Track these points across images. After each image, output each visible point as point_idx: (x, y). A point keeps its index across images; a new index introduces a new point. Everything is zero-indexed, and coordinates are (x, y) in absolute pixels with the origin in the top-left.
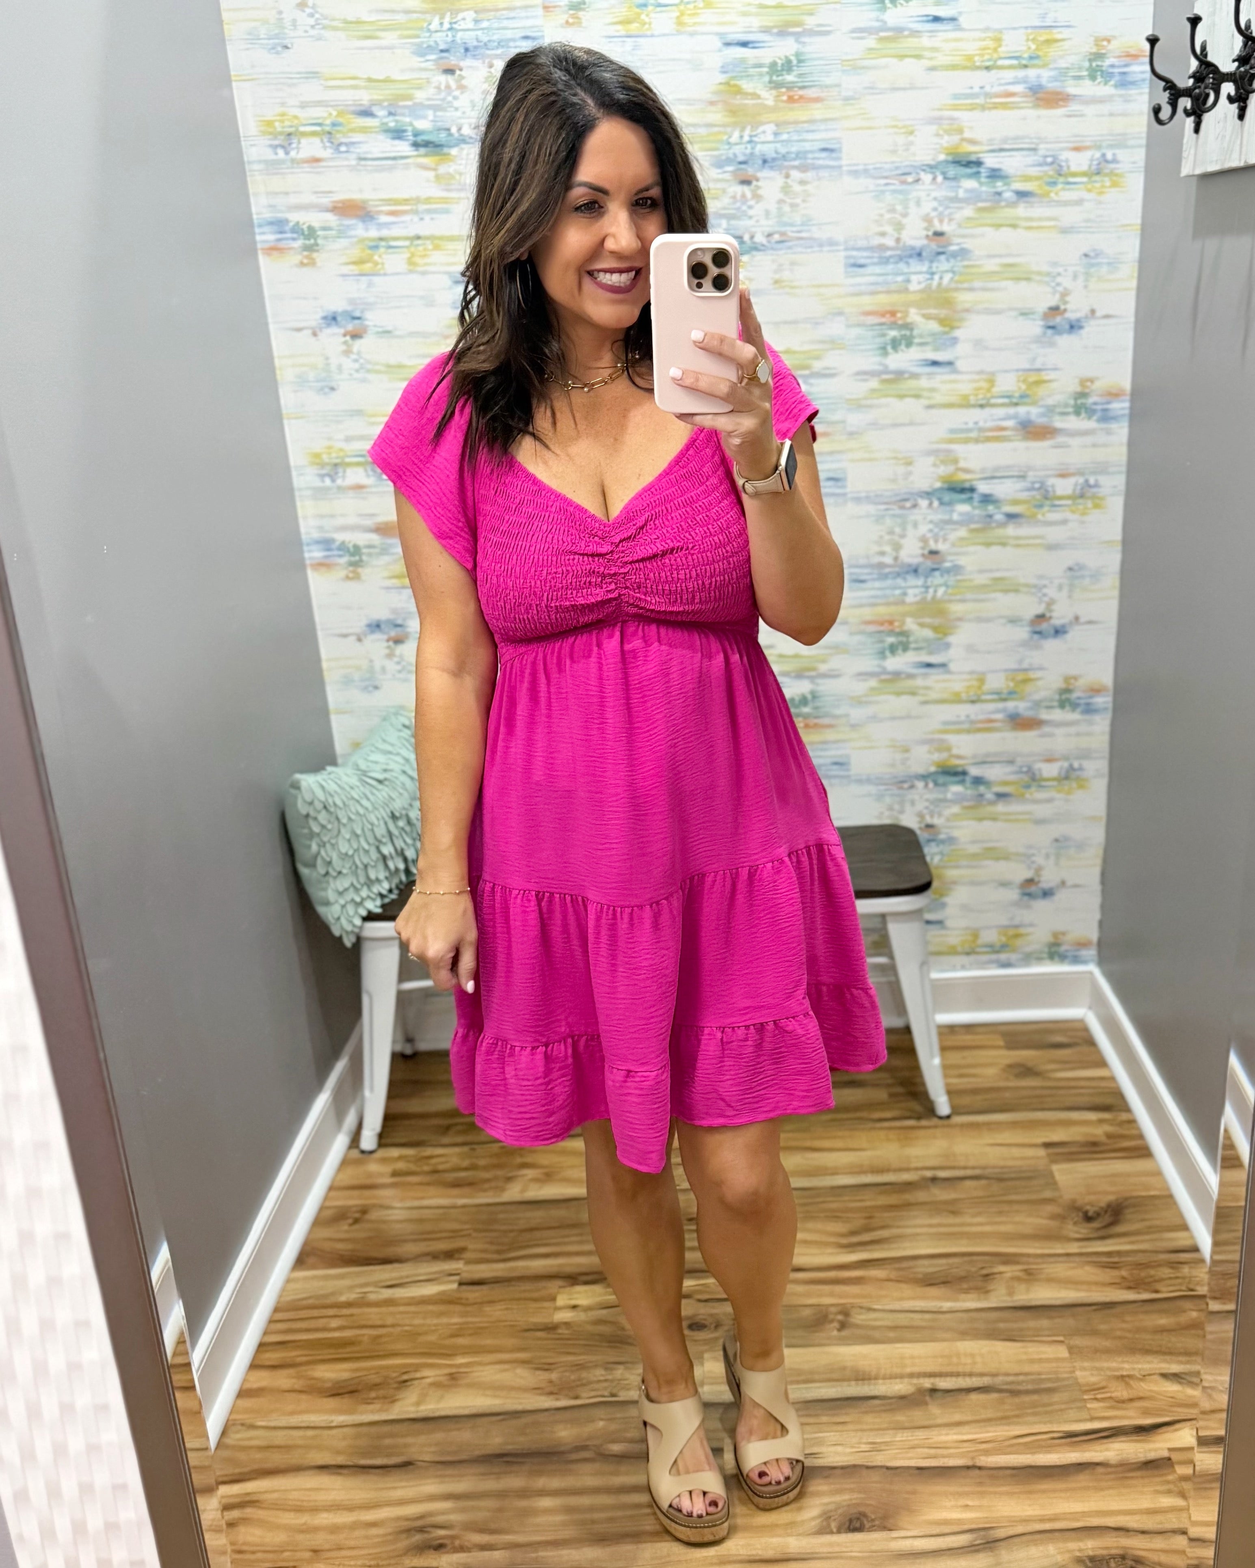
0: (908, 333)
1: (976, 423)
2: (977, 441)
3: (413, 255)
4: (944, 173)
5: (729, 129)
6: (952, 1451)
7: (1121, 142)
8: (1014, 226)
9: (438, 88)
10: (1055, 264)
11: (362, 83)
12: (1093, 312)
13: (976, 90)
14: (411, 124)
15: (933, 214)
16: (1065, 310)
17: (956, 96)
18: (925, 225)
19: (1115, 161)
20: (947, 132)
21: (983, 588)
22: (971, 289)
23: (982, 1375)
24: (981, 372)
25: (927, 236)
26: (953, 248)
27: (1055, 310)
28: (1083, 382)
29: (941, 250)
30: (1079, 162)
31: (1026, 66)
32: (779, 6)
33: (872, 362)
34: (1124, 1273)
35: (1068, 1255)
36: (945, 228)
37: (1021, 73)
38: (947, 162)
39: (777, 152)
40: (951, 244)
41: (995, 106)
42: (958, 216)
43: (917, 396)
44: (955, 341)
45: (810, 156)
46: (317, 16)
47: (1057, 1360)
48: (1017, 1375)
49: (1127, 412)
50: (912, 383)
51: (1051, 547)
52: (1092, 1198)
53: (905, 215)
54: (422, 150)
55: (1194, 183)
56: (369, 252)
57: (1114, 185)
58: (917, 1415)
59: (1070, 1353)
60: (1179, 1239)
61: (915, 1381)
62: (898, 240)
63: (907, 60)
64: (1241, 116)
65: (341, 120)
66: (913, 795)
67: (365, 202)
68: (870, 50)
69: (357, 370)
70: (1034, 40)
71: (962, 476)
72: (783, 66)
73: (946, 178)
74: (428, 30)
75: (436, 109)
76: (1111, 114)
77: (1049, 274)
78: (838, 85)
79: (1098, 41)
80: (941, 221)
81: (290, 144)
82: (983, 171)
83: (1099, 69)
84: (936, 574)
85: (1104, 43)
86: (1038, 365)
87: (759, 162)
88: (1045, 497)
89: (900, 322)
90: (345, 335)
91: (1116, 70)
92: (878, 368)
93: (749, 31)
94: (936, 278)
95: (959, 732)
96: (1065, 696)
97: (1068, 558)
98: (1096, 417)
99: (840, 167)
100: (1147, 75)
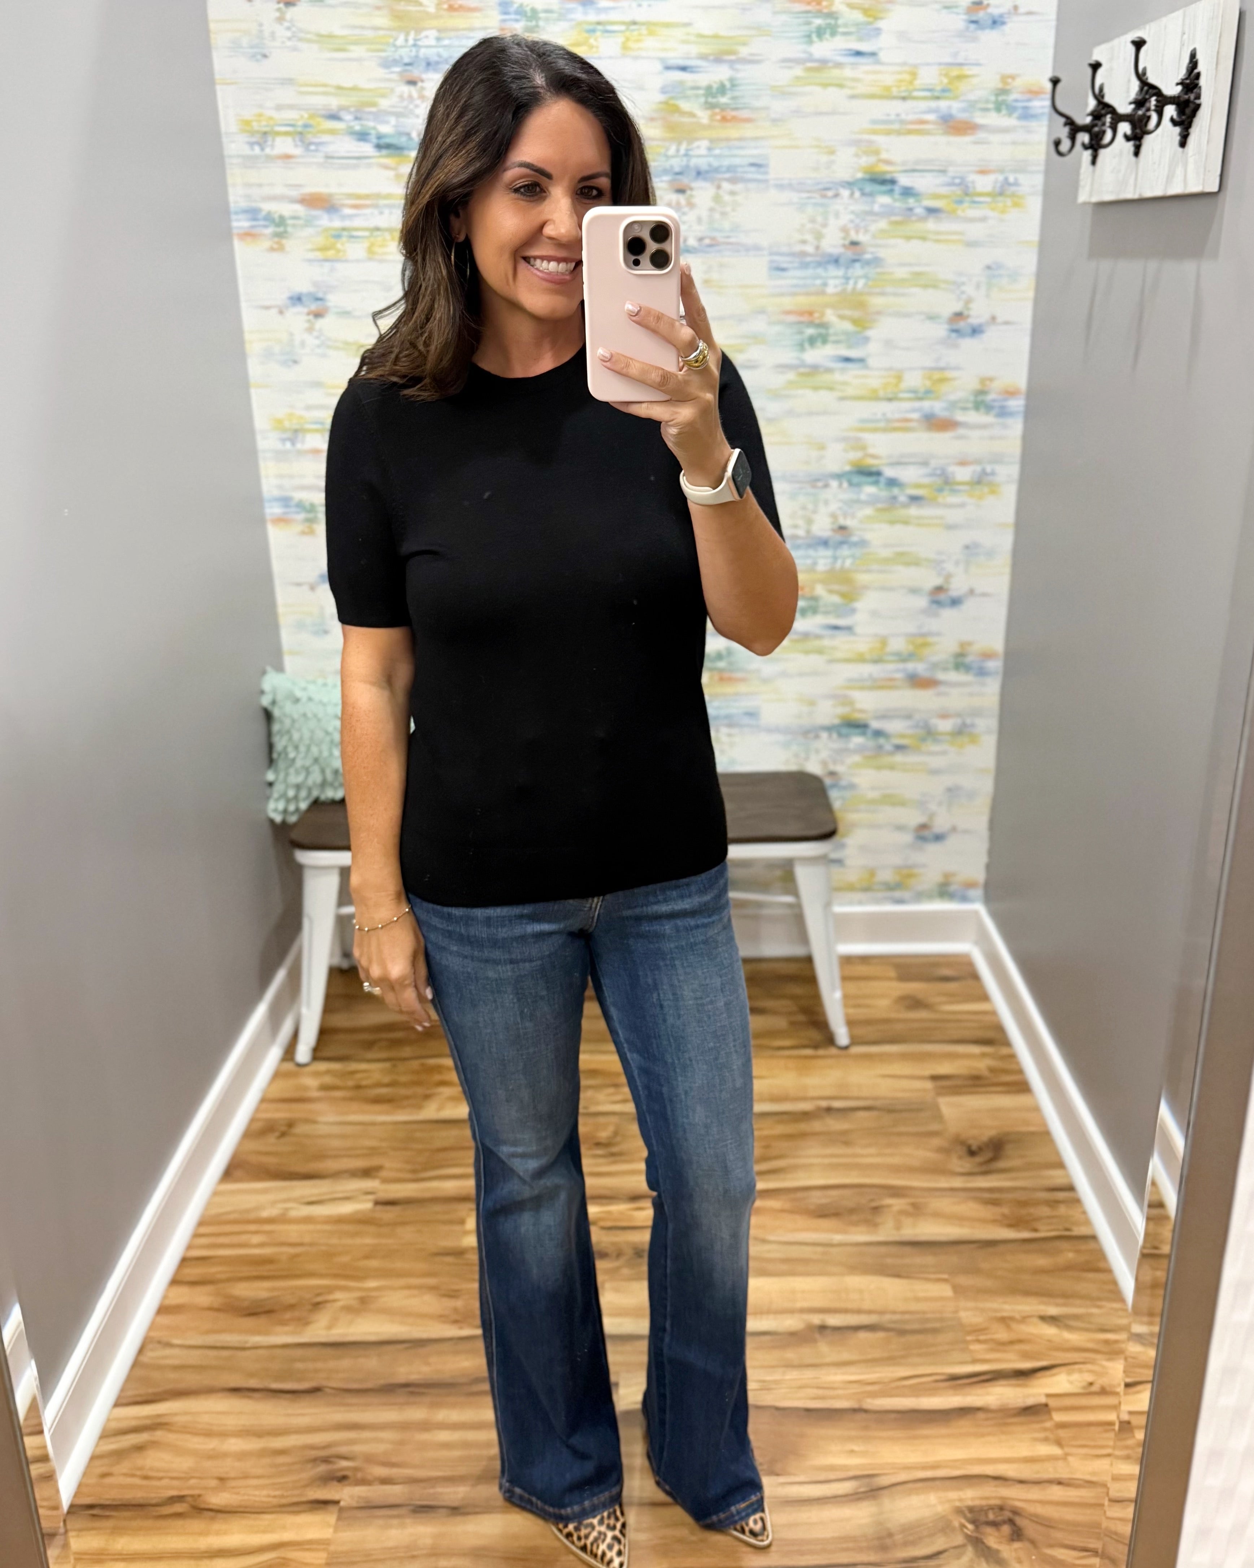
0: (823, 331)
1: (884, 414)
2: (885, 430)
3: (372, 245)
4: (861, 190)
5: (666, 143)
6: (839, 1392)
7: (1022, 167)
8: (924, 239)
9: (401, 97)
10: (959, 274)
11: (333, 90)
12: (993, 318)
13: (893, 117)
14: (374, 128)
15: (851, 226)
16: (968, 316)
17: (874, 122)
18: (842, 235)
19: (1016, 184)
20: (867, 153)
21: (886, 561)
22: (883, 294)
23: (870, 1312)
24: (890, 369)
25: (844, 246)
26: (868, 256)
27: (959, 316)
28: (983, 381)
29: (856, 257)
30: (984, 183)
31: (938, 98)
32: (716, 37)
33: (789, 356)
34: (1005, 1210)
35: (952, 1189)
36: (861, 237)
37: (933, 104)
38: (863, 180)
39: (710, 165)
40: (864, 253)
41: (910, 132)
42: (873, 227)
43: (831, 389)
44: (867, 340)
45: (740, 169)
46: (294, 29)
47: (942, 1299)
48: (905, 1313)
49: (1022, 409)
50: (827, 378)
51: (950, 527)
52: (975, 1132)
53: (824, 226)
54: (384, 152)
55: (1090, 207)
56: (333, 240)
57: (1016, 205)
58: (809, 1350)
59: (955, 1292)
60: (1056, 1177)
61: (806, 1317)
62: (817, 248)
63: (831, 90)
64: (1136, 153)
65: (311, 122)
66: (818, 744)
67: (330, 195)
68: (798, 78)
69: (319, 346)
70: (946, 75)
71: (870, 461)
72: (718, 89)
73: (863, 194)
74: (395, 46)
75: (398, 115)
76: (1014, 143)
77: (954, 283)
78: (767, 108)
79: (1004, 78)
80: (857, 232)
81: (265, 142)
82: (897, 189)
83: (1004, 102)
84: (845, 547)
85: (1010, 80)
86: (942, 364)
87: (694, 173)
88: (946, 483)
89: (817, 321)
90: (308, 314)
91: (1020, 104)
92: (795, 362)
93: (688, 58)
94: (851, 283)
95: (862, 688)
96: (960, 660)
97: (966, 537)
98: (993, 413)
99: (767, 181)
100: (1046, 112)
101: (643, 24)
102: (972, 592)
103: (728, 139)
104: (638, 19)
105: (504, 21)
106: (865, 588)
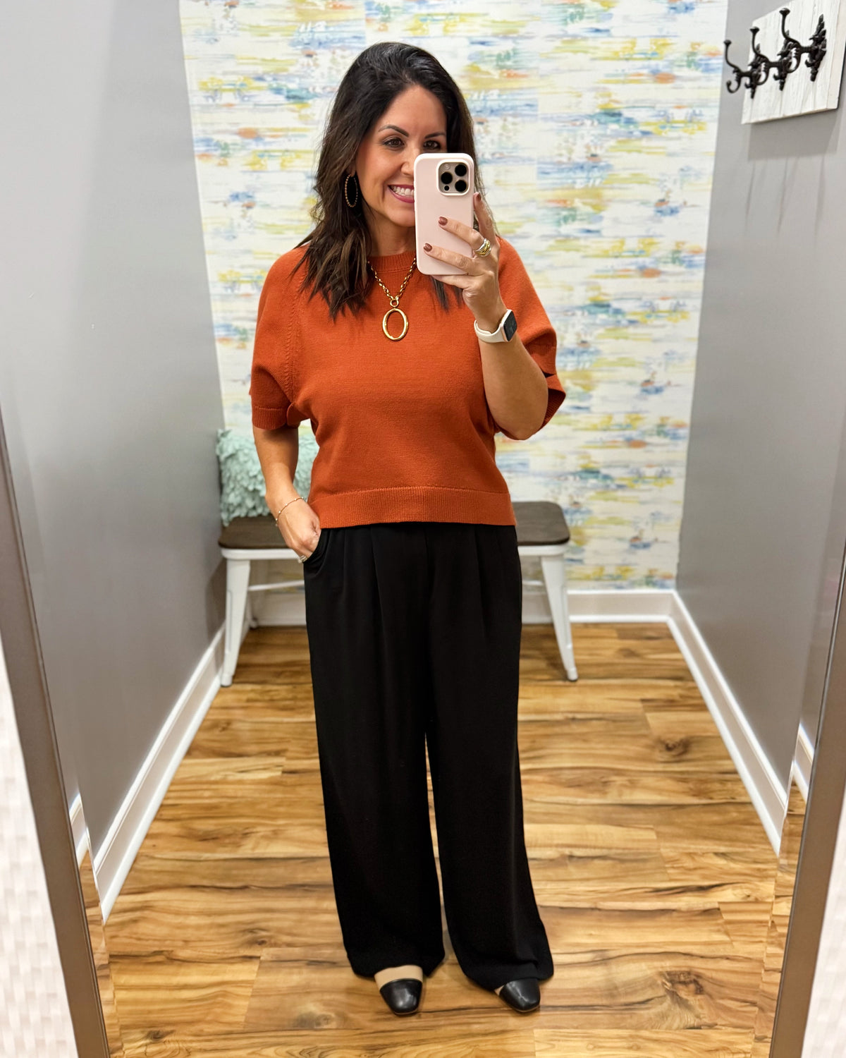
0: (573, 213)
1: (612, 267)
2: (613, 277)
3: (284, 161)
4: (598, 120)
5: (472, 92)
6: (582, 897)
7: (704, 104)
8: (639, 152)
9: (303, 65)
10: (663, 174)
11: (258, 61)
12: (685, 203)
13: (620, 72)
14: (285, 85)
15: (591, 144)
16: (668, 202)
17: (607, 75)
18: (585, 150)
19: (700, 115)
20: (602, 96)
21: (613, 364)
22: (612, 188)
23: (602, 848)
24: (617, 237)
25: (587, 157)
26: (602, 164)
27: (662, 201)
28: (678, 244)
29: (595, 165)
30: (679, 115)
31: (649, 59)
32: (504, 22)
33: (550, 229)
34: (691, 785)
35: (655, 772)
36: (599, 152)
37: (646, 63)
38: (600, 114)
39: (499, 106)
40: (600, 161)
41: (631, 81)
42: (606, 145)
43: (577, 250)
44: (601, 218)
45: (519, 108)
46: (235, 23)
47: (649, 840)
48: (624, 849)
49: (703, 262)
50: (575, 243)
52: (671, 736)
53: (574, 144)
54: (292, 101)
55: (749, 126)
56: (258, 158)
57: (700, 129)
58: (561, 872)
59: (658, 836)
60: (725, 765)
61: (560, 850)
62: (569, 159)
63: (579, 54)
64: (782, 88)
65: (245, 82)
66: (567, 484)
67: (257, 129)
68: (558, 48)
69: (249, 227)
70: (655, 44)
71: (603, 298)
72: (505, 56)
73: (600, 123)
74: (299, 32)
75: (301, 77)
76: (699, 88)
77: (658, 180)
78: (537, 68)
79: (693, 45)
80: (596, 148)
81: (216, 96)
82: (622, 119)
83: (693, 61)
84: (585, 355)
85: (697, 46)
86: (651, 234)
87: (489, 112)
88: (653, 311)
89: (569, 207)
90: (243, 206)
91: (703, 62)
92: (555, 233)
93: (486, 36)
94: (591, 181)
95: (596, 448)
96: (661, 429)
97: (666, 347)
98: (685, 265)
99: (536, 115)
100: (721, 66)
101: (457, 15)
102: (669, 384)
104: (455, 11)
105: (368, 15)
106: (598, 381)
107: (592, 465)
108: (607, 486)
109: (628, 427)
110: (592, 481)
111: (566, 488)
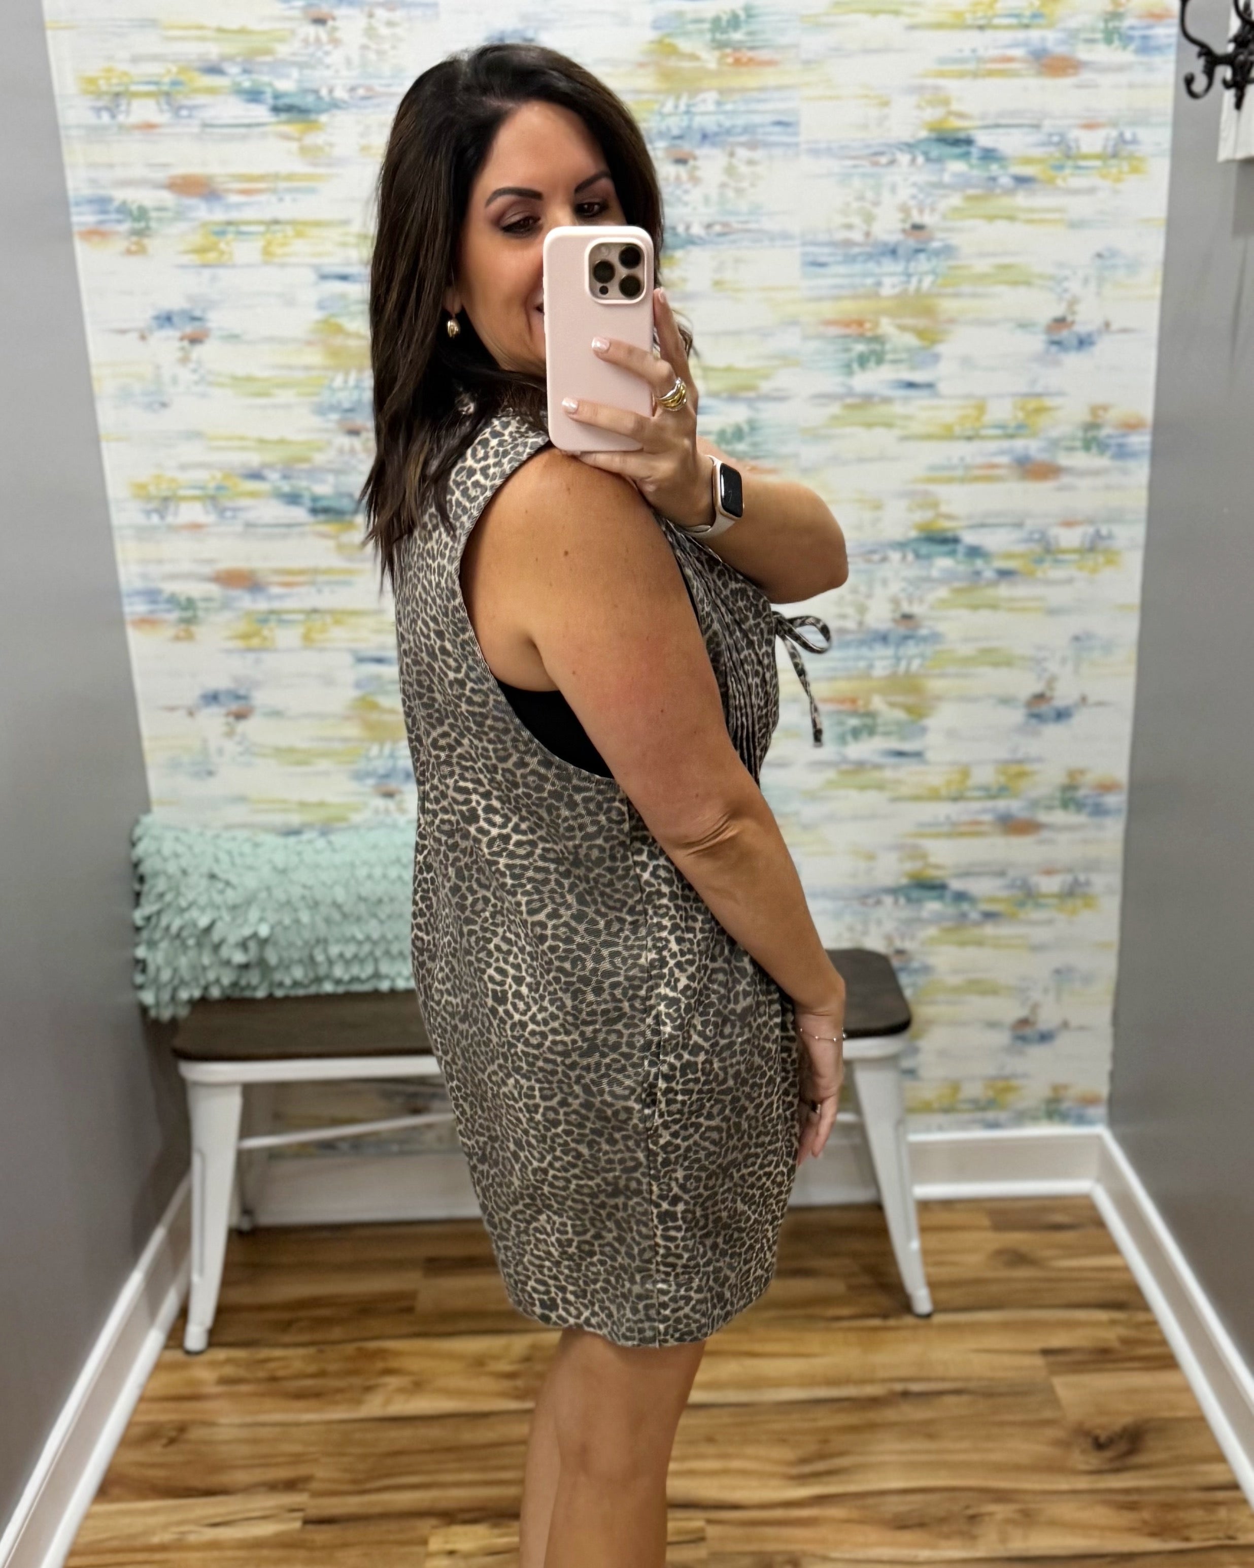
0: (877, 347)
1: (962, 459)
2: (963, 480)
3: (269, 243)
4: (926, 154)
7: (1141, 119)
8: (1011, 218)
9: (306, 41)
10: (1061, 265)
11: (209, 34)
12: (1108, 324)
13: (966, 53)
14: (270, 84)
15: (911, 202)
16: (1073, 323)
17: (942, 61)
18: (900, 216)
19: (1134, 142)
20: (931, 103)
21: (967, 661)
22: (957, 295)
24: (969, 397)
25: (904, 231)
26: (936, 245)
27: (1060, 322)
28: (1095, 410)
29: (920, 246)
30: (1091, 143)
31: (1027, 26)
33: (832, 382)
34: (1145, 1515)
35: (1074, 1492)
36: (927, 220)
37: (1020, 35)
38: (927, 140)
39: (720, 125)
40: (931, 239)
41: (990, 73)
42: (943, 205)
43: (889, 425)
44: (936, 358)
45: (760, 130)
49: (1147, 447)
50: (884, 410)
51: (1052, 612)
52: (1104, 1420)
53: (876, 204)
54: (284, 116)
55: (1234, 168)
56: (214, 239)
57: (1135, 170)
60: (1214, 1473)
62: (868, 234)
63: (882, 18)
65: (182, 78)
66: (880, 912)
67: (210, 177)
68: (837, 4)
69: (197, 383)
71: (944, 524)
72: (728, 22)
73: (928, 159)
75: (302, 66)
76: (1131, 86)
77: (1052, 278)
78: (796, 46)
80: (921, 211)
82: (974, 151)
83: (1116, 30)
84: (911, 643)
86: (1039, 389)
87: (698, 137)
88: (1047, 551)
89: (869, 334)
90: (182, 339)
91: (1137, 33)
92: (840, 390)
94: (914, 281)
95: (938, 836)
96: (1069, 794)
97: (1075, 624)
98: (1109, 453)
99: (797, 145)
100: (1173, 40)
102: (1084, 700)
103: (744, 90)
106: (939, 698)
107: (932, 873)
108: (964, 916)
109: (1002, 791)
110: (932, 906)
111: (879, 922)
